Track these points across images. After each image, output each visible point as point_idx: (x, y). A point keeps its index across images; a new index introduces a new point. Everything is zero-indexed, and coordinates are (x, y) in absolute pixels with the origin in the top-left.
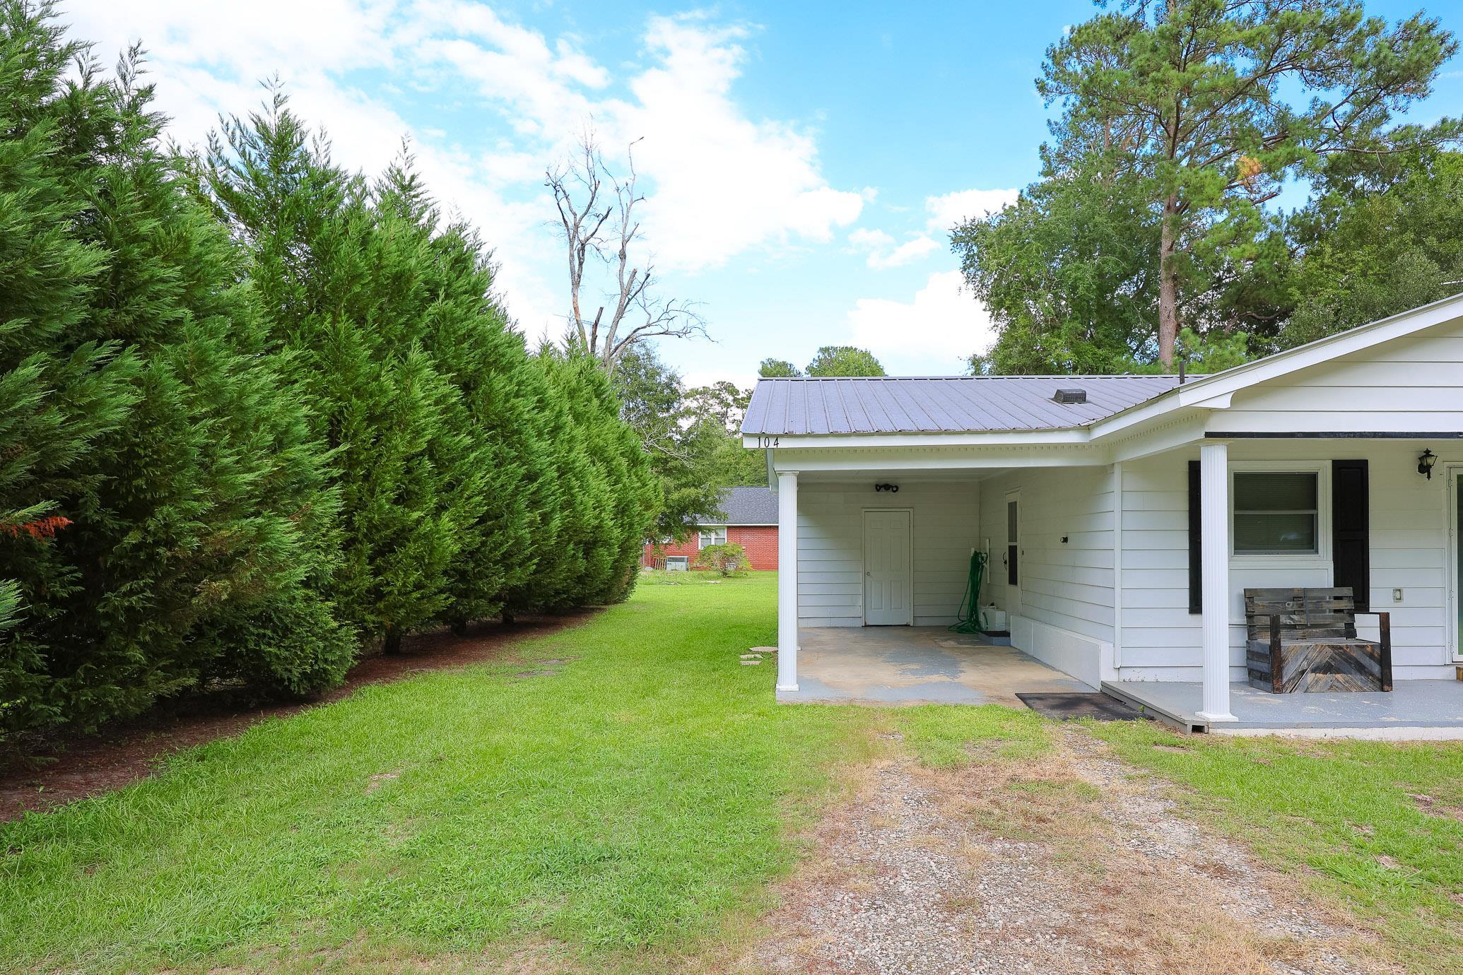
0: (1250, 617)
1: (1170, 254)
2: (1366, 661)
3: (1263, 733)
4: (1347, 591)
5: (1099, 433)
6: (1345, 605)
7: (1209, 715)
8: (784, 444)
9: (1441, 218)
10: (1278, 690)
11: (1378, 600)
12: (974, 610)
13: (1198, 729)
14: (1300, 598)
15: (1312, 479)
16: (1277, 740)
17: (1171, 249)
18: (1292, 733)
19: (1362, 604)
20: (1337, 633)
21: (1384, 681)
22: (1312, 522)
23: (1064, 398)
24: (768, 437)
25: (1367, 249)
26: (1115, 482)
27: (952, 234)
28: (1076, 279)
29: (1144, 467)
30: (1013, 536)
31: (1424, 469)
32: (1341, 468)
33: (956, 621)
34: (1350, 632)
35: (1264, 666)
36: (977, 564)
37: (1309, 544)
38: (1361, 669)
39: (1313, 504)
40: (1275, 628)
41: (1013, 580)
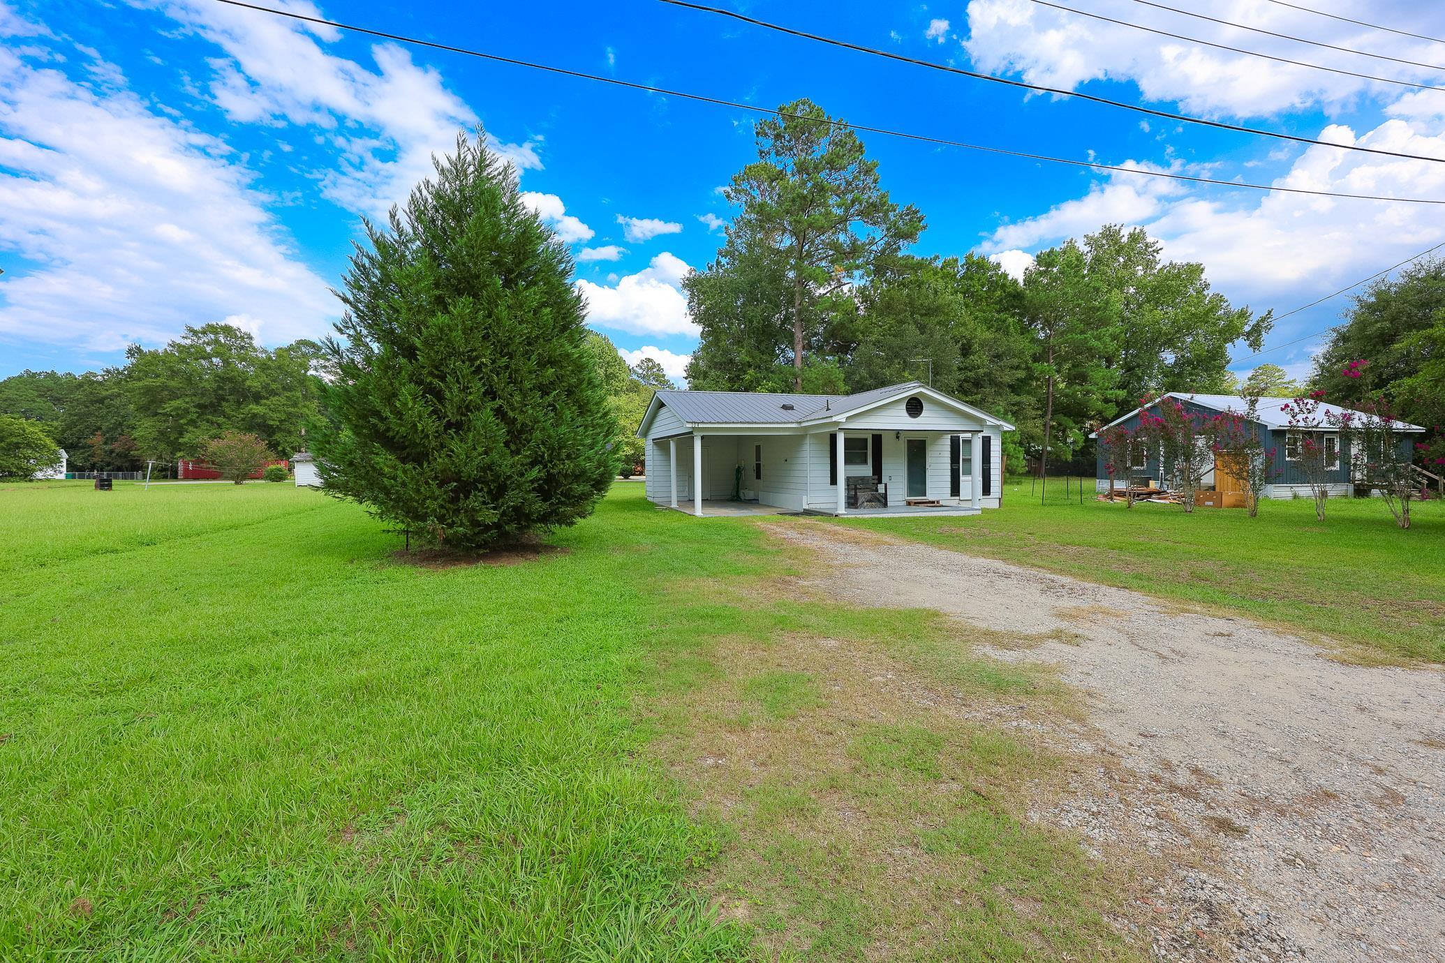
0: (848, 486)
1: (799, 307)
2: (881, 498)
3: (853, 516)
4: (876, 477)
5: (804, 425)
6: (876, 482)
7: (840, 512)
8: (700, 426)
9: (922, 304)
10: (856, 508)
11: (884, 480)
12: (738, 492)
13: (836, 516)
14: (862, 479)
15: (866, 440)
16: (859, 518)
17: (800, 304)
18: (861, 516)
19: (880, 482)
20: (873, 491)
21: (885, 505)
22: (866, 454)
23: (785, 407)
24: (695, 423)
25: (891, 316)
26: (808, 441)
27: (682, 281)
28: (752, 316)
29: (815, 436)
30: (758, 458)
31: (898, 437)
32: (874, 436)
33: (728, 497)
34: (877, 490)
35: (852, 501)
36: (739, 471)
37: (865, 462)
38: (879, 501)
39: (866, 448)
40: (856, 489)
41: (758, 477)
